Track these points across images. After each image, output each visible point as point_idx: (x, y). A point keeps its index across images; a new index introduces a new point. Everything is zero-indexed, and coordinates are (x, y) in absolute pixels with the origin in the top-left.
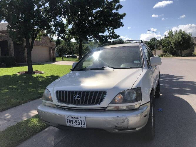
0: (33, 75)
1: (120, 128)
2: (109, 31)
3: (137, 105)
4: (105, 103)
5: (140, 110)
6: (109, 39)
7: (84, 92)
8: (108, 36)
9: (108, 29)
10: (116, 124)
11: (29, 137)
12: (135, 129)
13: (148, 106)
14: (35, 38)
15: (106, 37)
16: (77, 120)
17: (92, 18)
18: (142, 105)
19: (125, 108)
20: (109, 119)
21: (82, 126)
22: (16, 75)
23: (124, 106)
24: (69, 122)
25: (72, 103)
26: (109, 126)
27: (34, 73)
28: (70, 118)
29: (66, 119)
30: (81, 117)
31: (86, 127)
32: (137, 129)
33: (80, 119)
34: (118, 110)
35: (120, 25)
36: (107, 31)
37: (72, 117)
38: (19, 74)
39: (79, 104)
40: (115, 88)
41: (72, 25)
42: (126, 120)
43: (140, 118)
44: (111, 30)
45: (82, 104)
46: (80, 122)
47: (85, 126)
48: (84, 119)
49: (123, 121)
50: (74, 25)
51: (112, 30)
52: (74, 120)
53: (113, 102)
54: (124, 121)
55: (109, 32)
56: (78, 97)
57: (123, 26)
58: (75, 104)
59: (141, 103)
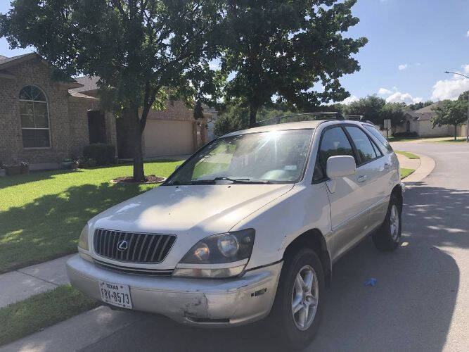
0: (140, 186)
1: (195, 317)
2: (325, 81)
3: (236, 268)
4: (169, 263)
6: (323, 101)
7: (136, 235)
8: (320, 95)
9: (323, 77)
10: (184, 306)
11: (64, 319)
12: (227, 320)
15: (313, 96)
16: (115, 290)
17: (282, 54)
18: (252, 269)
19: (208, 273)
20: (172, 295)
21: (124, 306)
22: (106, 184)
23: (208, 269)
24: (104, 296)
25: (114, 258)
26: (173, 310)
27: (145, 180)
28: (105, 287)
29: (101, 288)
30: (122, 287)
31: (131, 308)
32: (232, 322)
33: (120, 290)
34: (199, 278)
35: (353, 67)
36: (321, 81)
37: (108, 285)
39: (124, 259)
40: (197, 229)
41: (236, 73)
42: (203, 301)
43: (236, 299)
44: (329, 80)
45: (130, 260)
46: (122, 296)
47: (129, 306)
48: (126, 291)
49: (196, 301)
50: (241, 71)
51: (332, 81)
52: (112, 291)
53: (188, 258)
54: (200, 302)
55: (324, 84)
56: (124, 245)
57: (358, 69)
58: (119, 258)
59: (246, 265)
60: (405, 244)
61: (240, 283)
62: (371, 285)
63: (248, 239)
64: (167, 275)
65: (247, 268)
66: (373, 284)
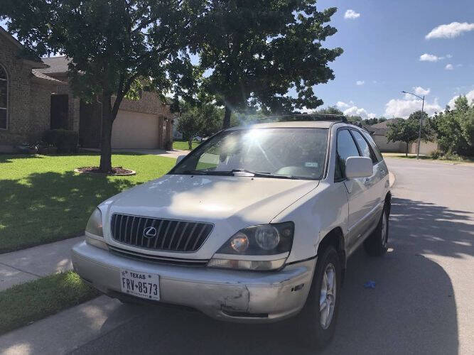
1: (231, 310)
2: (299, 88)
3: (277, 261)
4: (204, 253)
5: (284, 273)
6: (297, 107)
7: (166, 222)
8: (294, 101)
9: (297, 84)
10: (221, 299)
11: (54, 313)
12: (266, 315)
13: (308, 268)
14: (125, 94)
15: (289, 101)
16: (142, 281)
17: (260, 56)
18: (291, 263)
19: (248, 265)
20: (208, 287)
21: (150, 297)
22: (72, 173)
23: (247, 261)
24: (126, 284)
25: (139, 245)
26: (208, 303)
27: (113, 172)
28: (128, 276)
29: (122, 277)
30: (150, 276)
31: (158, 299)
32: (271, 317)
33: (148, 280)
34: (235, 269)
35: (326, 75)
36: (295, 87)
37: (133, 275)
38: (77, 172)
39: (151, 247)
40: (235, 219)
41: (214, 70)
42: (245, 293)
43: (279, 292)
44: (303, 88)
45: (158, 247)
46: (148, 287)
47: (157, 298)
48: (154, 281)
49: (237, 294)
50: (217, 69)
51: (306, 88)
52: (136, 281)
53: (226, 248)
54: (241, 295)
55: (298, 91)
56: (153, 232)
57: (333, 77)
58: (144, 246)
59: (287, 258)
60: (390, 250)
61: (282, 276)
62: (371, 287)
63: (288, 232)
64: (202, 265)
65: (288, 262)
66: (373, 286)
